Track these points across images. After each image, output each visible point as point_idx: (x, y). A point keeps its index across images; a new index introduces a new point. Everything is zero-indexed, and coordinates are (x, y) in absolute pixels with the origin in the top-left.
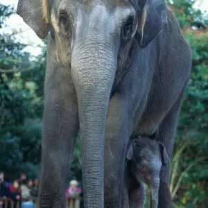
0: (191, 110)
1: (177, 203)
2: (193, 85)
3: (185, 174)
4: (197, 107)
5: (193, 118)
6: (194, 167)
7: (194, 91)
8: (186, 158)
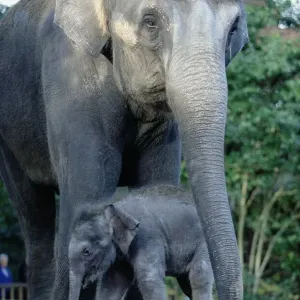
0: (283, 146)
1: (269, 280)
2: (284, 109)
3: (278, 239)
4: (291, 141)
5: (286, 156)
6: (290, 227)
7: (285, 118)
8: (279, 215)
